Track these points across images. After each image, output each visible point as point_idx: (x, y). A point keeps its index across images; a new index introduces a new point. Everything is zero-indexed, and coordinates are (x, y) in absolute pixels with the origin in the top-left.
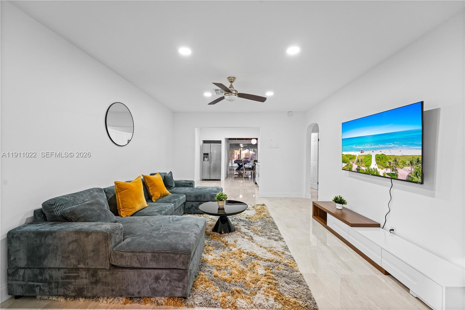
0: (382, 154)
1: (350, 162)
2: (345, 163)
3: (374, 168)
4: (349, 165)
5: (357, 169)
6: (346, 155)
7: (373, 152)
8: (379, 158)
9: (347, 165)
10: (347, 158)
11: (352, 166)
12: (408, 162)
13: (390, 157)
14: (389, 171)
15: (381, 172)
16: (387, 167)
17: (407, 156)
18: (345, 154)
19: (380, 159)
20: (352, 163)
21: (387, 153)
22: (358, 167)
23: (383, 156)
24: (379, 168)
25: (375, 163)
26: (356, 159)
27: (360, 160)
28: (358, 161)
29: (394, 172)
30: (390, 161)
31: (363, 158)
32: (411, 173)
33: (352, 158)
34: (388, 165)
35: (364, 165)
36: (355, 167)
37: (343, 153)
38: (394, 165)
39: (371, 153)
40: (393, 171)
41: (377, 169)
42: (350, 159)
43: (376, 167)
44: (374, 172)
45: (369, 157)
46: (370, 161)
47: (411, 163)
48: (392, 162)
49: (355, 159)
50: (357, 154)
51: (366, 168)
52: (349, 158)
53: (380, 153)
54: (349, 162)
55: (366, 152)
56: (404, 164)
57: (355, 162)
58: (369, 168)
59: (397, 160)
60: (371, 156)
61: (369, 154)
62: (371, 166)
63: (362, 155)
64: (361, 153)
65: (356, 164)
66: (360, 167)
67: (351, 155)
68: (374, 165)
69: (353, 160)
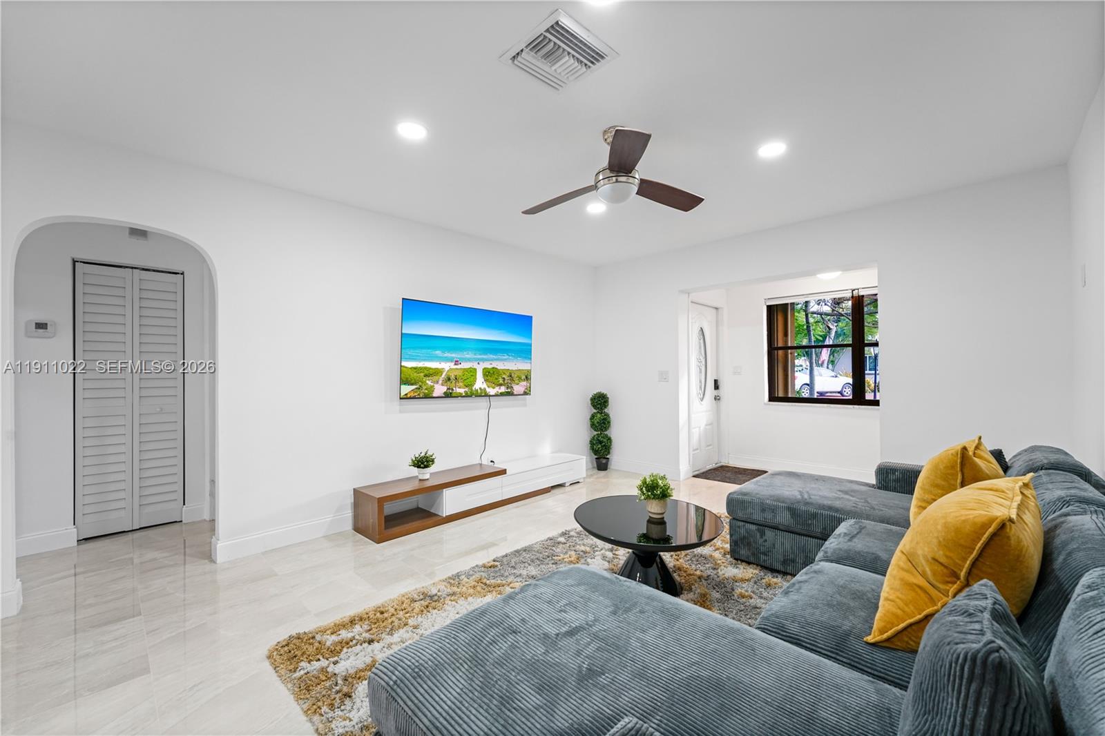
0: (493, 368)
1: (427, 382)
2: (412, 384)
3: (480, 389)
4: (424, 387)
5: (445, 393)
6: (415, 368)
7: (478, 364)
8: (489, 372)
9: (416, 388)
10: (415, 374)
11: (432, 389)
12: (523, 377)
13: (504, 371)
14: (503, 389)
15: (492, 391)
16: (501, 385)
17: (523, 370)
18: (410, 367)
19: (489, 374)
20: (432, 384)
21: (500, 366)
22: (448, 389)
23: (494, 370)
24: (489, 387)
25: (483, 380)
26: (443, 376)
27: (453, 377)
28: (449, 379)
29: (509, 390)
30: (504, 376)
31: (459, 373)
32: (527, 389)
33: (435, 373)
34: (501, 381)
35: (461, 384)
36: (440, 390)
37: (402, 364)
38: (509, 381)
39: (475, 365)
40: (507, 388)
41: (485, 389)
42: (425, 376)
43: (484, 386)
44: (481, 393)
45: (471, 371)
46: (473, 377)
47: (526, 377)
48: (506, 378)
49: (441, 376)
50: (446, 366)
51: (467, 389)
52: (422, 374)
53: (490, 367)
54: (422, 383)
55: (466, 364)
56: (520, 378)
57: (440, 382)
58: (472, 389)
59: (513, 375)
60: (475, 369)
61: (471, 368)
62: (475, 386)
63: (457, 369)
64: (455, 364)
65: (442, 385)
66: (453, 390)
67: (430, 368)
68: (480, 384)
69: (435, 378)
